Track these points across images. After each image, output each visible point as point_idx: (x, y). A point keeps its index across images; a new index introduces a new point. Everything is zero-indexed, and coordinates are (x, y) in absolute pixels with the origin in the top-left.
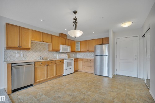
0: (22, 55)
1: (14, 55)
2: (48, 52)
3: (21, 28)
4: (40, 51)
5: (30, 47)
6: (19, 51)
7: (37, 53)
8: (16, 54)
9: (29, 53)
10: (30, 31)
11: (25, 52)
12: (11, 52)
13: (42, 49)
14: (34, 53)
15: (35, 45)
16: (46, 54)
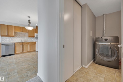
0: (10, 39)
1: (6, 39)
2: (27, 38)
3: (8, 26)
4: (22, 37)
5: (14, 35)
6: (9, 37)
7: (20, 38)
8: (7, 38)
9: (15, 38)
10: (14, 27)
11: (12, 38)
12: (4, 38)
13: (23, 36)
14: (18, 38)
15: (19, 34)
16: (26, 38)
